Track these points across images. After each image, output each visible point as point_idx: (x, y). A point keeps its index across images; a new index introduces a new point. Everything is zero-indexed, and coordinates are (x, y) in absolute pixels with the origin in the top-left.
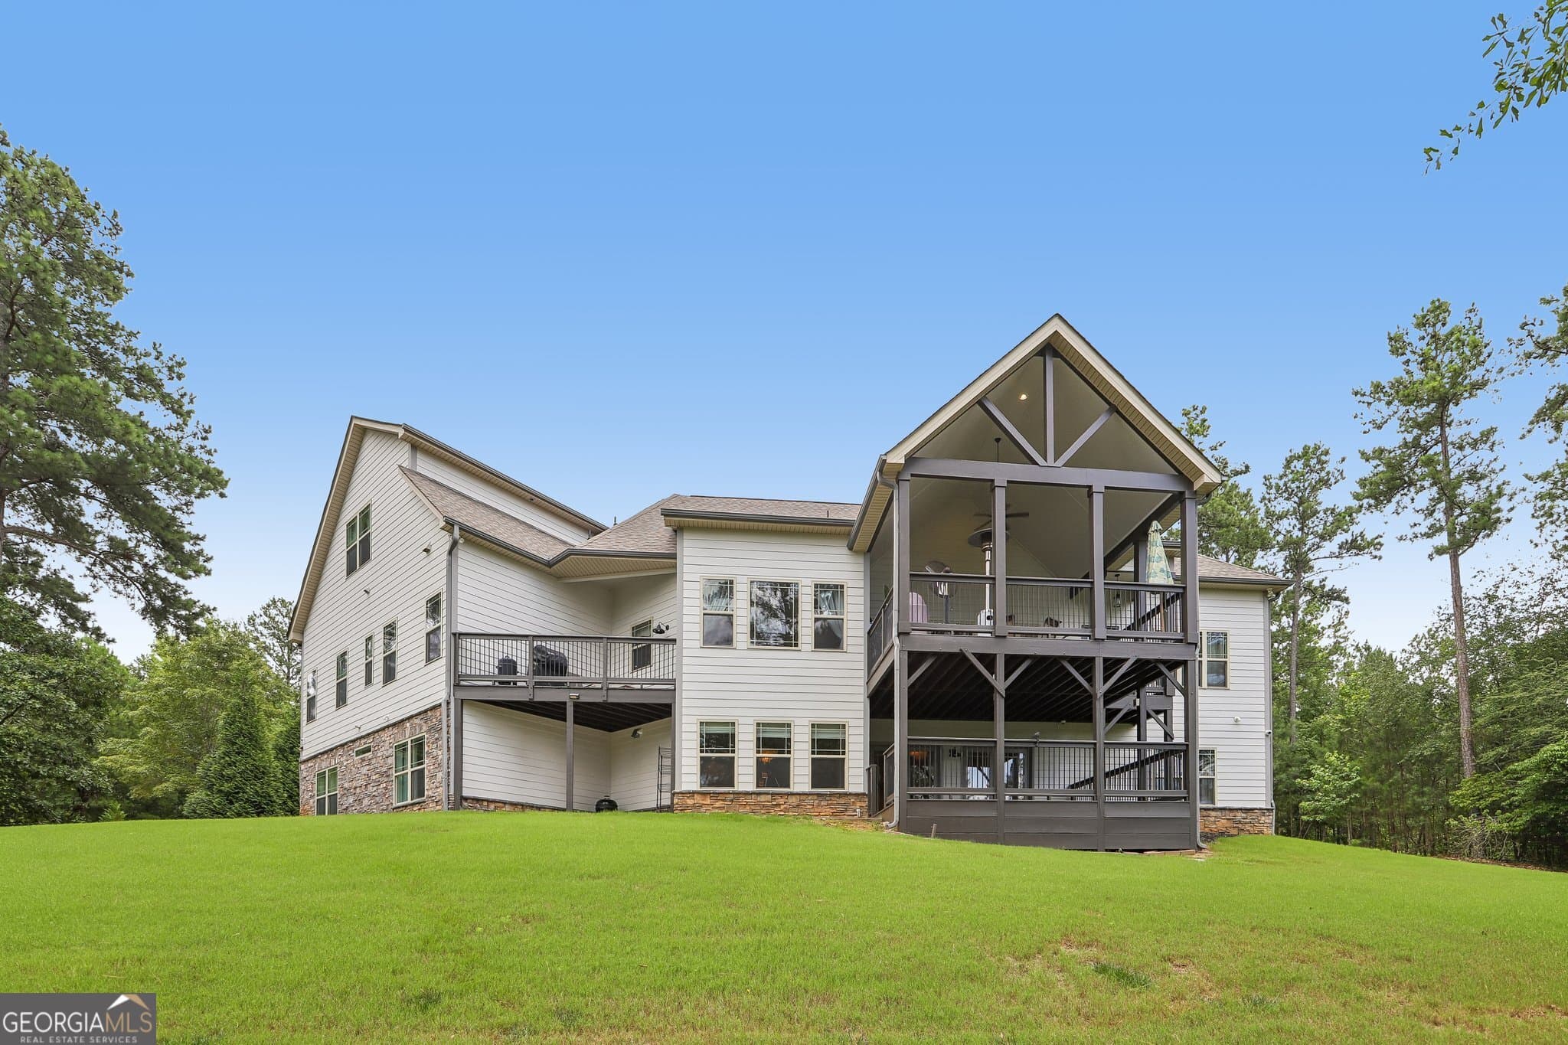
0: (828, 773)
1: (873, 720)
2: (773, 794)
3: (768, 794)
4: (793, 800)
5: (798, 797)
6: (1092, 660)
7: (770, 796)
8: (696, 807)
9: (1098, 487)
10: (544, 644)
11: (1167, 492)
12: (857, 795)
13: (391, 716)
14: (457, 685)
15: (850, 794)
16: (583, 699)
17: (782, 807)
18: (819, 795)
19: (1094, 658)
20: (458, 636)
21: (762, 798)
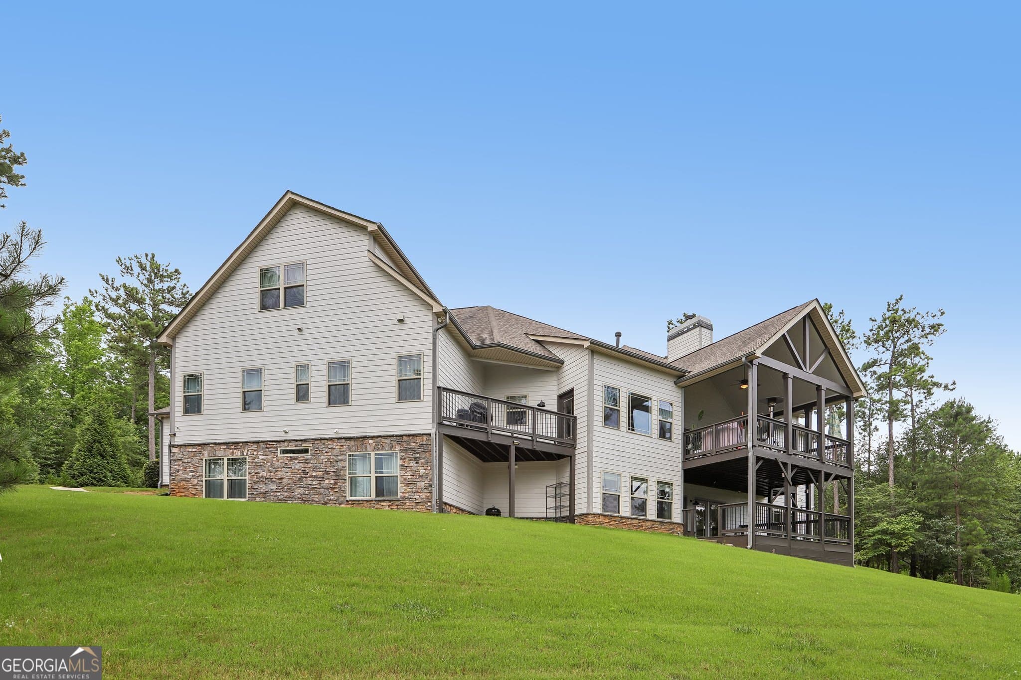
0: (664, 510)
1: (685, 484)
2: (639, 520)
3: (637, 519)
4: (649, 524)
5: (651, 522)
6: (820, 472)
7: (638, 520)
8: (601, 524)
9: (824, 387)
10: (481, 402)
11: (838, 393)
12: (678, 524)
13: (340, 431)
14: (440, 424)
15: (676, 523)
16: (521, 446)
17: (643, 527)
18: (661, 522)
19: (821, 471)
20: (441, 390)
21: (634, 521)
